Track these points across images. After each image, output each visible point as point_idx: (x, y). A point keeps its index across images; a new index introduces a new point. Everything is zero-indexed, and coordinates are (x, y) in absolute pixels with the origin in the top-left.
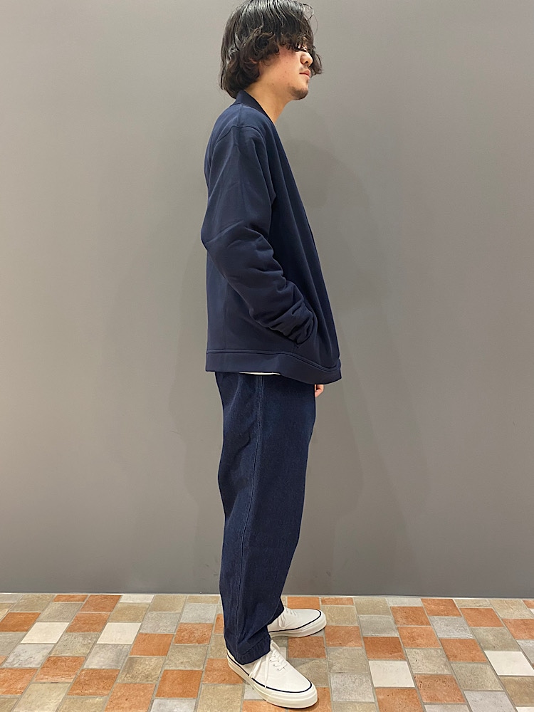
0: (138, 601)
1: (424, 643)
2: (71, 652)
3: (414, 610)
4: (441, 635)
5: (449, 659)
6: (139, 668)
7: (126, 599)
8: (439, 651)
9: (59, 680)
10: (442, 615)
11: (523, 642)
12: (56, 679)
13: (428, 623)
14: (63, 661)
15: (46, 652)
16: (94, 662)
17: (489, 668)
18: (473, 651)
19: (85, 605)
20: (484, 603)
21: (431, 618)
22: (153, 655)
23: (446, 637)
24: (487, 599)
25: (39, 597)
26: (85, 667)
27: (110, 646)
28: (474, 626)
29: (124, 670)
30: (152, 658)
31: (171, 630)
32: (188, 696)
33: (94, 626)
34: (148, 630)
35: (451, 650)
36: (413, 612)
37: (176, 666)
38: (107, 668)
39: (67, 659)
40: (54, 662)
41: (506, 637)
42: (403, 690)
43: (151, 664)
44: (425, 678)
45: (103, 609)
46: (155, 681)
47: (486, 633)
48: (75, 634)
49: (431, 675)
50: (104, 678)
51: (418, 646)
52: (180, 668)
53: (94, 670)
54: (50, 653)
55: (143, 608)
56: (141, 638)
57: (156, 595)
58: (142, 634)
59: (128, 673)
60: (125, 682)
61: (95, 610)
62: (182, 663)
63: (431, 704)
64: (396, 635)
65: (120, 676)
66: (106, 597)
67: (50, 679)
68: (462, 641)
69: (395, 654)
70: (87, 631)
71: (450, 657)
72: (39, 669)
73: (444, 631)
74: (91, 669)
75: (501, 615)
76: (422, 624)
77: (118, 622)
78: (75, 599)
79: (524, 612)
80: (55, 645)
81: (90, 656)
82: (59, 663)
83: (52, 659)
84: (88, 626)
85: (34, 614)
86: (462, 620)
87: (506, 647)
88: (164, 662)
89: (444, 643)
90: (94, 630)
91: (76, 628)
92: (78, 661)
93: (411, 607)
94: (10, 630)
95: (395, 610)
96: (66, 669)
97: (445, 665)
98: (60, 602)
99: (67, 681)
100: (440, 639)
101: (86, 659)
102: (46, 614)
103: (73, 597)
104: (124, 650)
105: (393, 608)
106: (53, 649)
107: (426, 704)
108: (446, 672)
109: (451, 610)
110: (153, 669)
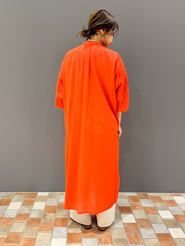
0: (44, 195)
1: (138, 208)
2: (25, 212)
3: (135, 197)
4: (144, 206)
5: (146, 213)
6: (47, 217)
7: (40, 194)
8: (143, 211)
9: (22, 222)
10: (144, 199)
11: (170, 207)
12: (21, 221)
13: (139, 202)
14: (22, 215)
15: (16, 212)
16: (33, 216)
17: (159, 216)
18: (154, 211)
19: (26, 196)
20: (157, 194)
21: (140, 200)
22: (51, 213)
23: (145, 206)
24: (158, 193)
25: (10, 194)
26: (30, 217)
27: (37, 210)
28: (154, 202)
29: (43, 218)
30: (51, 214)
31: (56, 204)
32: (64, 226)
33: (30, 204)
34: (48, 204)
35: (147, 210)
36: (134, 197)
37: (59, 217)
38: (37, 217)
39: (24, 214)
40: (19, 216)
41: (165, 206)
42: (133, 224)
43: (51, 216)
44: (139, 220)
45: (32, 197)
46: (53, 222)
47: (158, 205)
48: (25, 206)
49: (141, 219)
50: (37, 221)
51: (137, 209)
52: (61, 217)
53: (33, 218)
54: (18, 213)
55: (46, 197)
56: (47, 207)
57: (49, 192)
58: (47, 206)
59: (44, 219)
60: (44, 222)
61: (30, 198)
62: (61, 215)
63: (141, 228)
64: (129, 206)
65: (42, 220)
66: (33, 193)
67: (19, 221)
68: (150, 208)
69: (129, 212)
70: (29, 205)
71: (147, 213)
72: (15, 218)
73: (145, 204)
74: (32, 218)
75: (163, 198)
76: (137, 202)
77: (38, 202)
78: (22, 194)
79: (170, 198)
80: (19, 210)
81: (31, 214)
82: (21, 216)
83: (19, 215)
84: (29, 203)
85: (10, 199)
86: (150, 200)
87: (165, 209)
88: (55, 215)
89: (145, 208)
90: (31, 205)
91: (25, 204)
92: (27, 215)
93: (133, 196)
94: (3, 205)
95: (128, 197)
96: (24, 218)
97: (145, 215)
98: (18, 195)
99: (25, 222)
100: (144, 207)
101: (30, 215)
102: (14, 199)
103: (22, 193)
104: (42, 211)
105: (128, 196)
106: (18, 211)
107: (140, 228)
108: (146, 218)
109: (146, 197)
110: (52, 218)
